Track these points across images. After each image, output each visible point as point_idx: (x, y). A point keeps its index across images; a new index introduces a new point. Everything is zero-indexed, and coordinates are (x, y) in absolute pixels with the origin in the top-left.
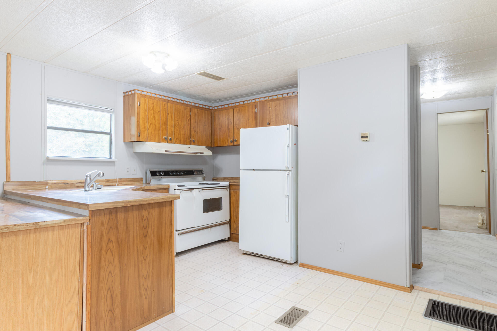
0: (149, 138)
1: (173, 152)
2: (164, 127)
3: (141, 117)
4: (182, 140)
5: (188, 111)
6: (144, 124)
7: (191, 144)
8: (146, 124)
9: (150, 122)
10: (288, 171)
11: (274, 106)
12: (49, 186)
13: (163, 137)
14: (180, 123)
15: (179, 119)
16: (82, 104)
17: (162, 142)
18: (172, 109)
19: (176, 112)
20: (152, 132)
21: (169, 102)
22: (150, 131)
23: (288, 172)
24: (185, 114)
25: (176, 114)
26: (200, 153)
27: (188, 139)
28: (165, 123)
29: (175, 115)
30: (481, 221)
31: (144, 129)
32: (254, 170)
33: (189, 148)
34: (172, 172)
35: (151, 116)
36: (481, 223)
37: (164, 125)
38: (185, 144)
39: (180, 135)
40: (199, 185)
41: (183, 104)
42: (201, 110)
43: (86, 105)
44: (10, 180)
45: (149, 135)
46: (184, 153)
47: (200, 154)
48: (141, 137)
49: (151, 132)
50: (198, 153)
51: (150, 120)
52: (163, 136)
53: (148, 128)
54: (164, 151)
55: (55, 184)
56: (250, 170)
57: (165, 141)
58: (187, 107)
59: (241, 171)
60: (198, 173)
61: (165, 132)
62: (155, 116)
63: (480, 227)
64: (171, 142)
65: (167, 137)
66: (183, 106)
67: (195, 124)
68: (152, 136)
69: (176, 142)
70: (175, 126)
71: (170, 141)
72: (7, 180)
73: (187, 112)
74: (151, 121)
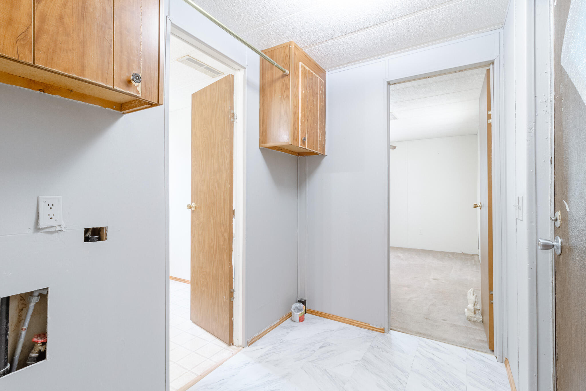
30: (473, 305)
36: (473, 311)
63: (469, 318)
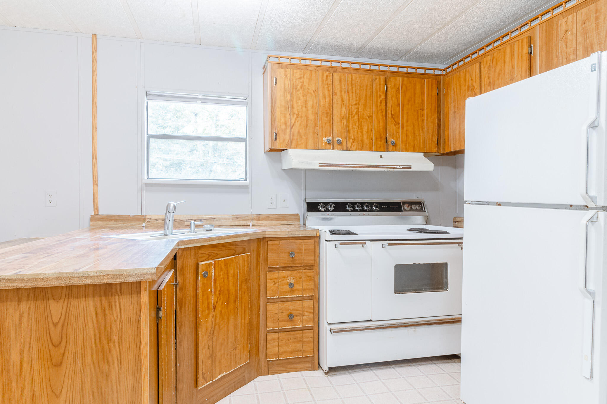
0: (294, 142)
1: (336, 166)
2: (325, 119)
3: (278, 104)
4: (366, 142)
5: (380, 85)
6: (285, 117)
7: (386, 150)
8: (288, 116)
9: (296, 113)
10: (592, 208)
11: (580, 23)
12: (148, 224)
13: (324, 139)
14: (361, 110)
15: (360, 101)
16: (197, 95)
17: (322, 148)
18: (342, 84)
19: (352, 88)
20: (301, 131)
21: (338, 70)
22: (296, 129)
23: (591, 213)
24: (374, 91)
25: (352, 93)
26: (401, 167)
27: (379, 139)
28: (328, 111)
29: (351, 95)
31: (284, 127)
32: (499, 204)
33: (381, 157)
34: (353, 204)
35: (299, 101)
37: (325, 115)
38: (372, 151)
39: (361, 132)
40: (409, 232)
41: (369, 70)
42: (411, 79)
43: (203, 96)
44: (98, 213)
45: (295, 137)
46: (363, 167)
47: (403, 168)
48: (277, 141)
49: (299, 131)
50: (396, 167)
51: (295, 108)
52: (324, 135)
53: (292, 123)
54: (318, 165)
55: (156, 220)
56: (489, 203)
57: (328, 146)
58: (378, 77)
59: (465, 206)
60: (411, 208)
61: (329, 128)
62: (306, 101)
64: (340, 147)
65: (332, 138)
66: (367, 76)
67: (398, 108)
68: (301, 137)
69: (353, 147)
70: (350, 116)
71: (338, 146)
72: (94, 213)
73: (378, 86)
74: (297, 110)
